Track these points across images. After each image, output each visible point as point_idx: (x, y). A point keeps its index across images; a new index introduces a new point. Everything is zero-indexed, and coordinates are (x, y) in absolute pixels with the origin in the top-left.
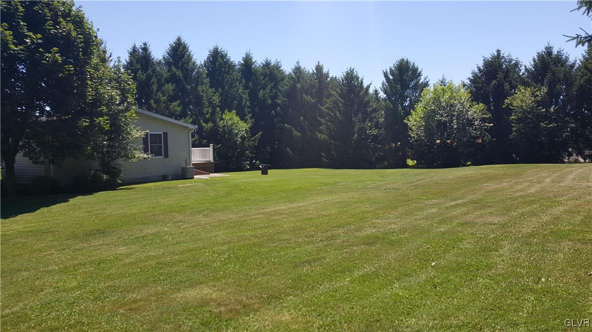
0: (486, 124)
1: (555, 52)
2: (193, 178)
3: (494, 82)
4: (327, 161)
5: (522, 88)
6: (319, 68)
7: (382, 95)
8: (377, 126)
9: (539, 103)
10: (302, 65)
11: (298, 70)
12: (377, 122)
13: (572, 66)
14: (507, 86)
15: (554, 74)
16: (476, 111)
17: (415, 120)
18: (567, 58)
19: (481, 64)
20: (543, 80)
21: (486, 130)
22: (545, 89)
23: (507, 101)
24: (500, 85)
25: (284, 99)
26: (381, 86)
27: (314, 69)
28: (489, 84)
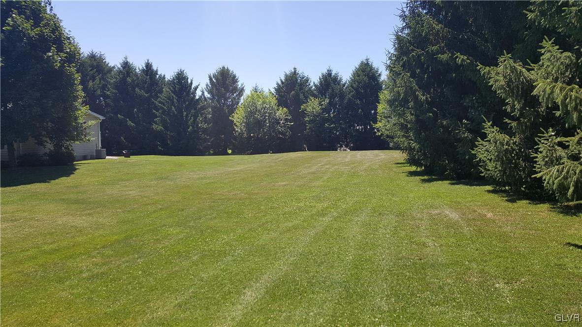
0: (288, 123)
1: (333, 74)
2: (105, 158)
3: (293, 92)
4: (162, 149)
5: (312, 98)
6: (148, 66)
7: (207, 95)
8: (206, 120)
9: (324, 110)
10: (130, 60)
11: (126, 65)
12: (206, 118)
13: (344, 85)
14: (302, 96)
15: (333, 90)
16: (281, 113)
17: (238, 117)
18: (341, 79)
19: (283, 79)
20: (325, 93)
21: (288, 127)
22: (327, 101)
23: (302, 107)
24: (297, 96)
25: (114, 91)
26: (205, 87)
27: (144, 66)
28: (289, 93)
